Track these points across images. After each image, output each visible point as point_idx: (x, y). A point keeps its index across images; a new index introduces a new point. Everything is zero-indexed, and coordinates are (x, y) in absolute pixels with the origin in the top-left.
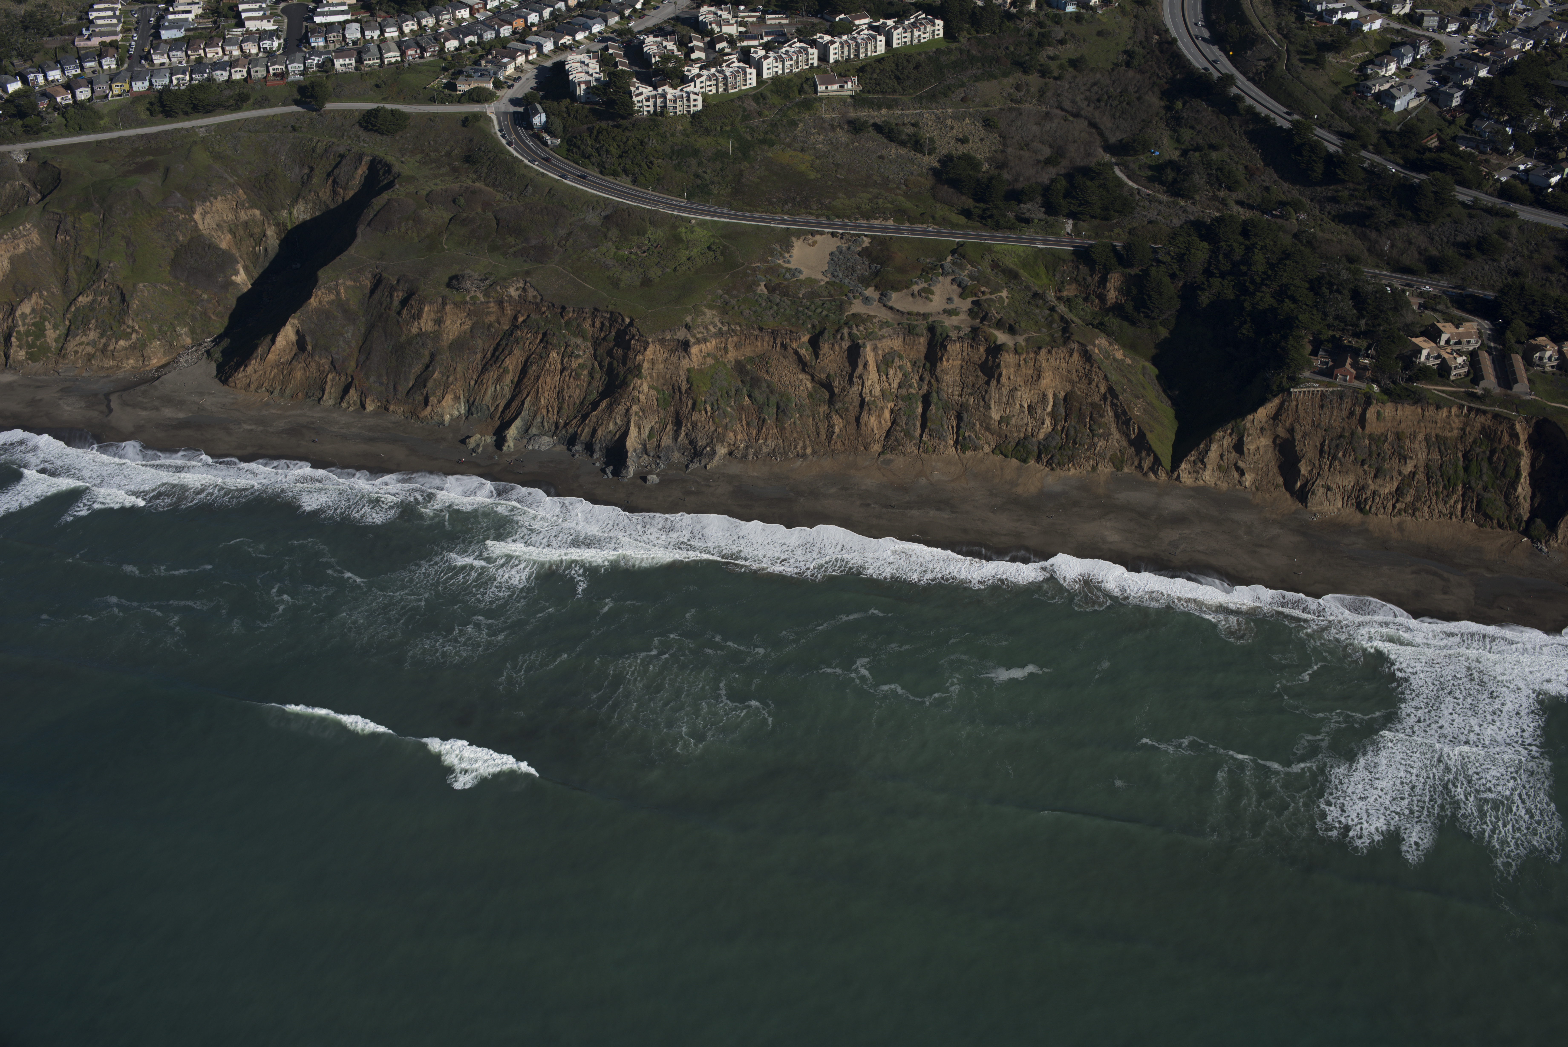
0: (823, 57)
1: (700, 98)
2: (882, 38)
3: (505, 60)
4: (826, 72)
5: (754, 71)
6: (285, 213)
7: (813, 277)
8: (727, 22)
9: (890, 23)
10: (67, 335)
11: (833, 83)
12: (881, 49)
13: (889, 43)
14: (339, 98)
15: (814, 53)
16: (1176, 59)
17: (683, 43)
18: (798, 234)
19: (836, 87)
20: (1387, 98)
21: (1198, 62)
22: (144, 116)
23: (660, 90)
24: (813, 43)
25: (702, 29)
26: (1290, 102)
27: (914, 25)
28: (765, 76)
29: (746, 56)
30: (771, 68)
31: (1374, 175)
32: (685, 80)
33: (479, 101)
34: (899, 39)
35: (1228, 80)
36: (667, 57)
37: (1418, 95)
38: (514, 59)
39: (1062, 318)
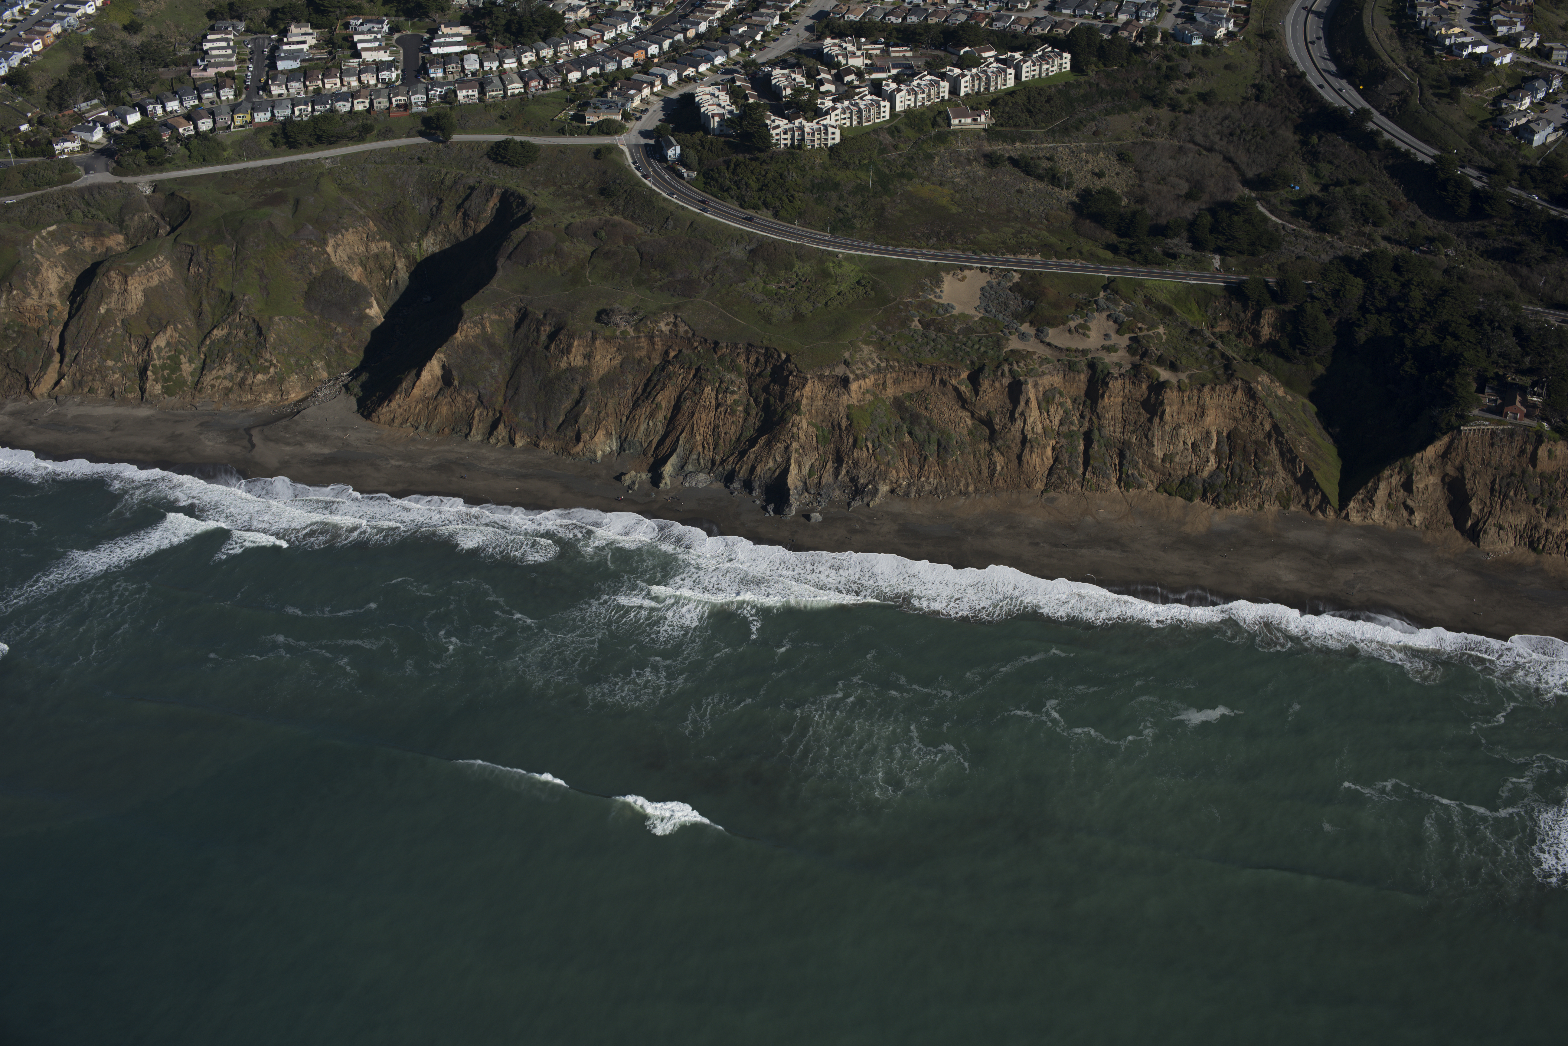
0: (954, 90)
1: (837, 131)
2: (1011, 71)
3: (632, 92)
4: (957, 105)
5: (887, 104)
6: (414, 245)
7: (966, 313)
8: (854, 55)
9: (1018, 55)
10: (203, 369)
11: (966, 116)
12: (1011, 82)
13: (1018, 77)
14: (464, 130)
15: (945, 85)
16: (1307, 93)
17: (811, 76)
18: (948, 269)
19: (969, 120)
20: (1526, 132)
21: (1329, 96)
22: (267, 147)
23: (797, 123)
24: (943, 76)
25: (829, 62)
26: (1427, 137)
27: (1042, 58)
28: (898, 109)
29: (877, 88)
30: (903, 101)
31: (1521, 210)
32: (818, 113)
33: (608, 133)
34: (1028, 71)
35: (1364, 115)
36: (798, 90)
37: (1556, 130)
38: (640, 91)
39: (1223, 355)
